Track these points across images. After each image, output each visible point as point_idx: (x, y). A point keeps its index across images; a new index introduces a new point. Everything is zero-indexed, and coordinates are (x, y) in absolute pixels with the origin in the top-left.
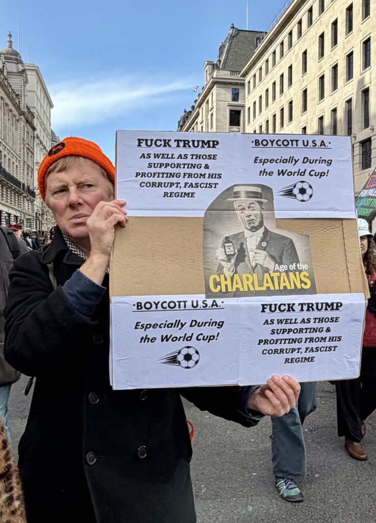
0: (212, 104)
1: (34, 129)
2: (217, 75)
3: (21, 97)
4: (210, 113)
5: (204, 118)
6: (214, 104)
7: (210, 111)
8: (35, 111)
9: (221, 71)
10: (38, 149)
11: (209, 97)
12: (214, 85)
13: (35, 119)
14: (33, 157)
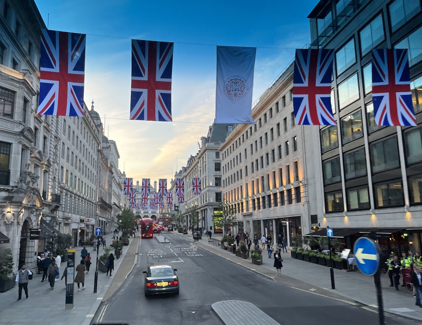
0: (205, 160)
1: (112, 173)
2: (207, 145)
3: (108, 159)
4: (204, 164)
5: (202, 165)
6: (207, 160)
7: (205, 163)
8: (113, 164)
9: (210, 143)
10: (114, 183)
11: (204, 155)
12: (206, 151)
13: (113, 168)
14: (111, 188)
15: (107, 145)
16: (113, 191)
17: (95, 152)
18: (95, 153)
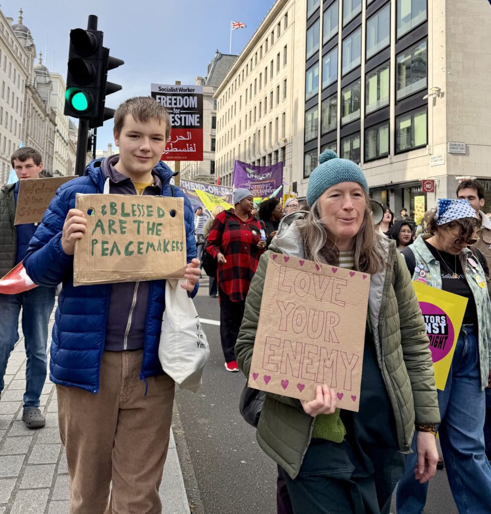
1: (55, 125)
3: (47, 102)
14: (53, 148)
15: (46, 79)
16: (56, 152)
17: (21, 87)
18: (21, 90)
